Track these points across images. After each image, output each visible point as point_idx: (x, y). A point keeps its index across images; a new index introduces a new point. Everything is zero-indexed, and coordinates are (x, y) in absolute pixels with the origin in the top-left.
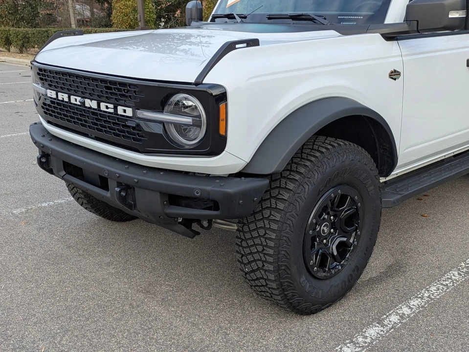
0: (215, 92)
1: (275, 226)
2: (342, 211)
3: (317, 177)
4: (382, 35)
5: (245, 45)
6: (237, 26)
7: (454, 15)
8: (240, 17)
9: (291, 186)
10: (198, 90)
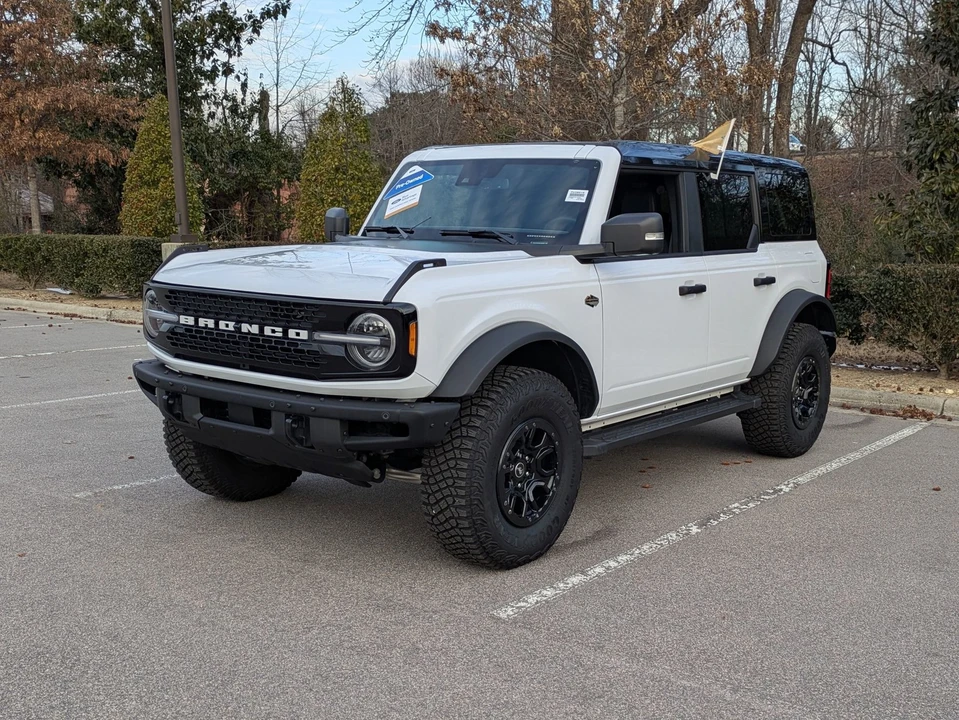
0: (405, 311)
1: (466, 455)
2: (538, 449)
3: (510, 404)
4: (577, 257)
5: (432, 265)
6: (403, 242)
7: (650, 237)
8: (406, 232)
9: (483, 412)
10: (387, 309)
